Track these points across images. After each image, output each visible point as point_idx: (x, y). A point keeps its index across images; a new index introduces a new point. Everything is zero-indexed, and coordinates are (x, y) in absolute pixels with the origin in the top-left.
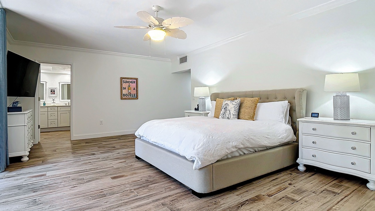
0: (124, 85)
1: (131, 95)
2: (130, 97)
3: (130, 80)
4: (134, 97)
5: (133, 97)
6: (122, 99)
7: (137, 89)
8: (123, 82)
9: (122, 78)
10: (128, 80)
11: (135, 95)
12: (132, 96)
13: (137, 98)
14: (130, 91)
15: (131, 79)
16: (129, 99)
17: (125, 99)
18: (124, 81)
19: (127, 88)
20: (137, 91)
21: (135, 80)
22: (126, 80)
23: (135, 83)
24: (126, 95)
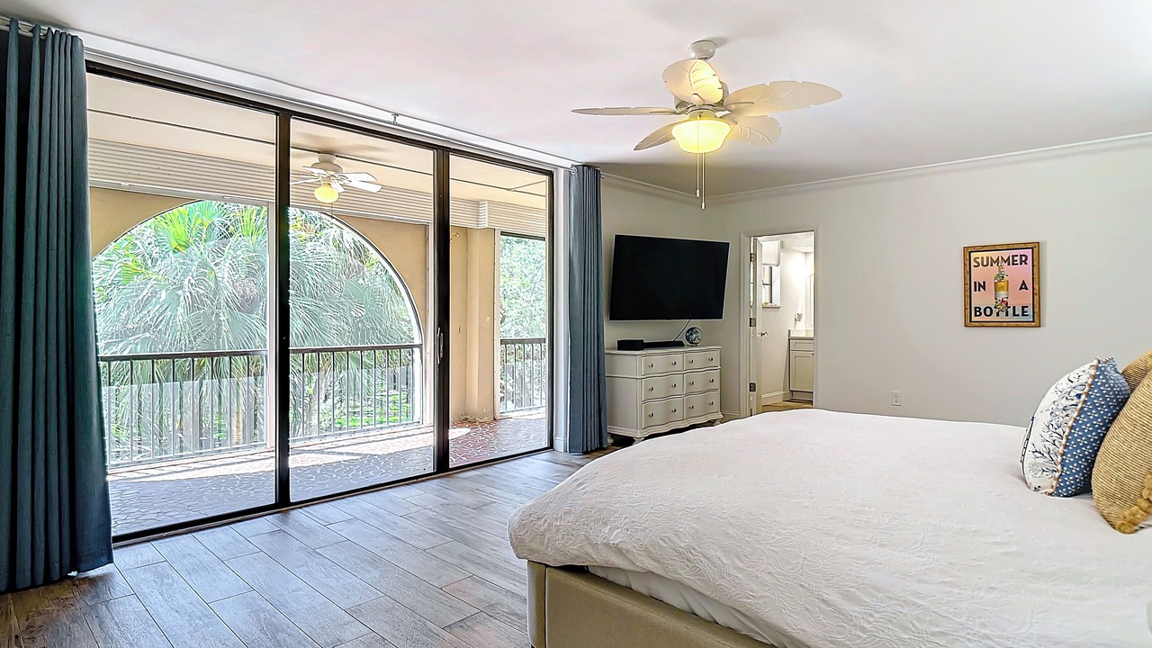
0: (978, 275)
1: (1010, 310)
2: (1002, 317)
3: (1006, 254)
4: (1021, 318)
5: (1016, 319)
6: (969, 323)
7: (1036, 287)
8: (973, 263)
9: (968, 251)
10: (994, 255)
11: (1029, 311)
12: (1014, 315)
13: (1036, 321)
14: (1002, 295)
15: (1009, 247)
16: (999, 325)
17: (982, 325)
18: (979, 261)
19: (991, 286)
20: (1036, 294)
21: (1028, 252)
22: (985, 254)
23: (1029, 261)
24: (988, 311)
